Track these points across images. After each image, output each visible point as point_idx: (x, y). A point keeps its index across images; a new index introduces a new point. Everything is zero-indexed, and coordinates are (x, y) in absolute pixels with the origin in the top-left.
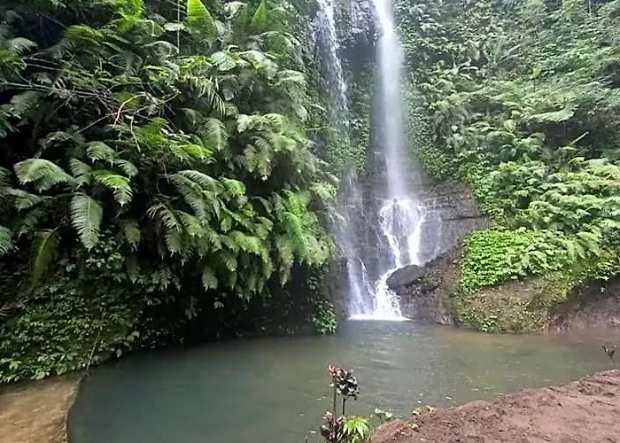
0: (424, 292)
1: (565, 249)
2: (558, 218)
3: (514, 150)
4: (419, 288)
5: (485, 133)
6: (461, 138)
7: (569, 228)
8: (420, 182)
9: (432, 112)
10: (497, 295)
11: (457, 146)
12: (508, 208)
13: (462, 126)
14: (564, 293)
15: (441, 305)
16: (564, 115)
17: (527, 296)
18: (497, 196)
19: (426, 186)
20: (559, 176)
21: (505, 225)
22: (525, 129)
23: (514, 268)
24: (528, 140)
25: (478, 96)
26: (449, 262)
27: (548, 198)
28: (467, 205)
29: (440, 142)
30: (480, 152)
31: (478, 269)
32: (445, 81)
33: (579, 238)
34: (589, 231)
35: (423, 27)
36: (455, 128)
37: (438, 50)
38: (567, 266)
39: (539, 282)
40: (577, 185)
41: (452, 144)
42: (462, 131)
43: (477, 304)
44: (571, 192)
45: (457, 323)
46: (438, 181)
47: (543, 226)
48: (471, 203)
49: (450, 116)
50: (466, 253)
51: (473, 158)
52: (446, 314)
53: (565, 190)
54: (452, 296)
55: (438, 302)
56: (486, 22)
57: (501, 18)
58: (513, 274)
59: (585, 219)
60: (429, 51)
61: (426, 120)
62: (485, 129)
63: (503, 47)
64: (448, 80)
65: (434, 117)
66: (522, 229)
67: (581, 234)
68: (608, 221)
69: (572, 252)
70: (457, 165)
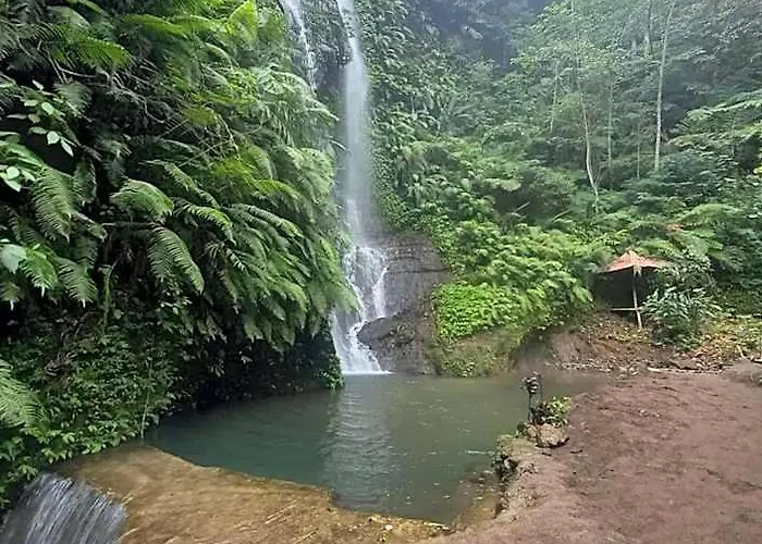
0: (399, 345)
1: (518, 303)
2: (513, 276)
3: (471, 209)
4: (393, 341)
5: (444, 188)
6: (422, 188)
7: (521, 285)
8: (380, 228)
9: (393, 156)
10: (474, 344)
11: (418, 195)
12: (468, 264)
13: (423, 176)
14: (519, 341)
15: (421, 356)
16: (512, 185)
17: (495, 344)
18: (459, 251)
19: (386, 234)
20: (508, 237)
21: (466, 279)
22: (480, 190)
23: (485, 319)
24: (482, 201)
25: (436, 149)
26: (419, 315)
27: (504, 258)
28: (430, 258)
29: (401, 189)
30: (439, 205)
31: (454, 321)
32: (404, 124)
33: (528, 294)
34: (535, 288)
35: (388, 62)
36: (416, 177)
37: (398, 90)
38: (521, 318)
39: (503, 332)
40: (522, 248)
41: (414, 194)
42: (423, 181)
43: (457, 352)
44: (519, 254)
45: (439, 372)
46: (398, 230)
47: (501, 283)
48: (433, 255)
49: (411, 164)
50: (436, 307)
51: (432, 211)
52: (429, 364)
53: (514, 252)
54: (432, 347)
55: (418, 354)
56: (439, 73)
57: (453, 72)
58: (485, 325)
59: (533, 279)
60: (391, 89)
61: (388, 163)
62: (444, 183)
63: (457, 104)
64: (407, 123)
65: (396, 161)
66: (485, 284)
67: (529, 291)
68: (548, 281)
69: (524, 306)
70: (418, 215)
